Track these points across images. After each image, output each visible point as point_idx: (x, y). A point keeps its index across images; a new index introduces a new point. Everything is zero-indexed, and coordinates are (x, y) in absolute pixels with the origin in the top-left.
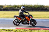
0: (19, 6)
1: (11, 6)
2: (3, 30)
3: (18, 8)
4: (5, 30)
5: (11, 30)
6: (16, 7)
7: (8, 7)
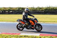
0: (43, 8)
1: (33, 8)
2: (25, 36)
3: (42, 10)
4: (27, 36)
5: (35, 37)
6: (40, 10)
7: (30, 10)
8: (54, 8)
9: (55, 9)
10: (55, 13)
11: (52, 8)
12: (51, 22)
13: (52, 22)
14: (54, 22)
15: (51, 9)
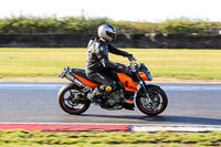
8: (40, 20)
9: (42, 27)
10: (42, 41)
11: (32, 23)
12: (25, 76)
13: (32, 75)
14: (40, 75)
15: (29, 25)
